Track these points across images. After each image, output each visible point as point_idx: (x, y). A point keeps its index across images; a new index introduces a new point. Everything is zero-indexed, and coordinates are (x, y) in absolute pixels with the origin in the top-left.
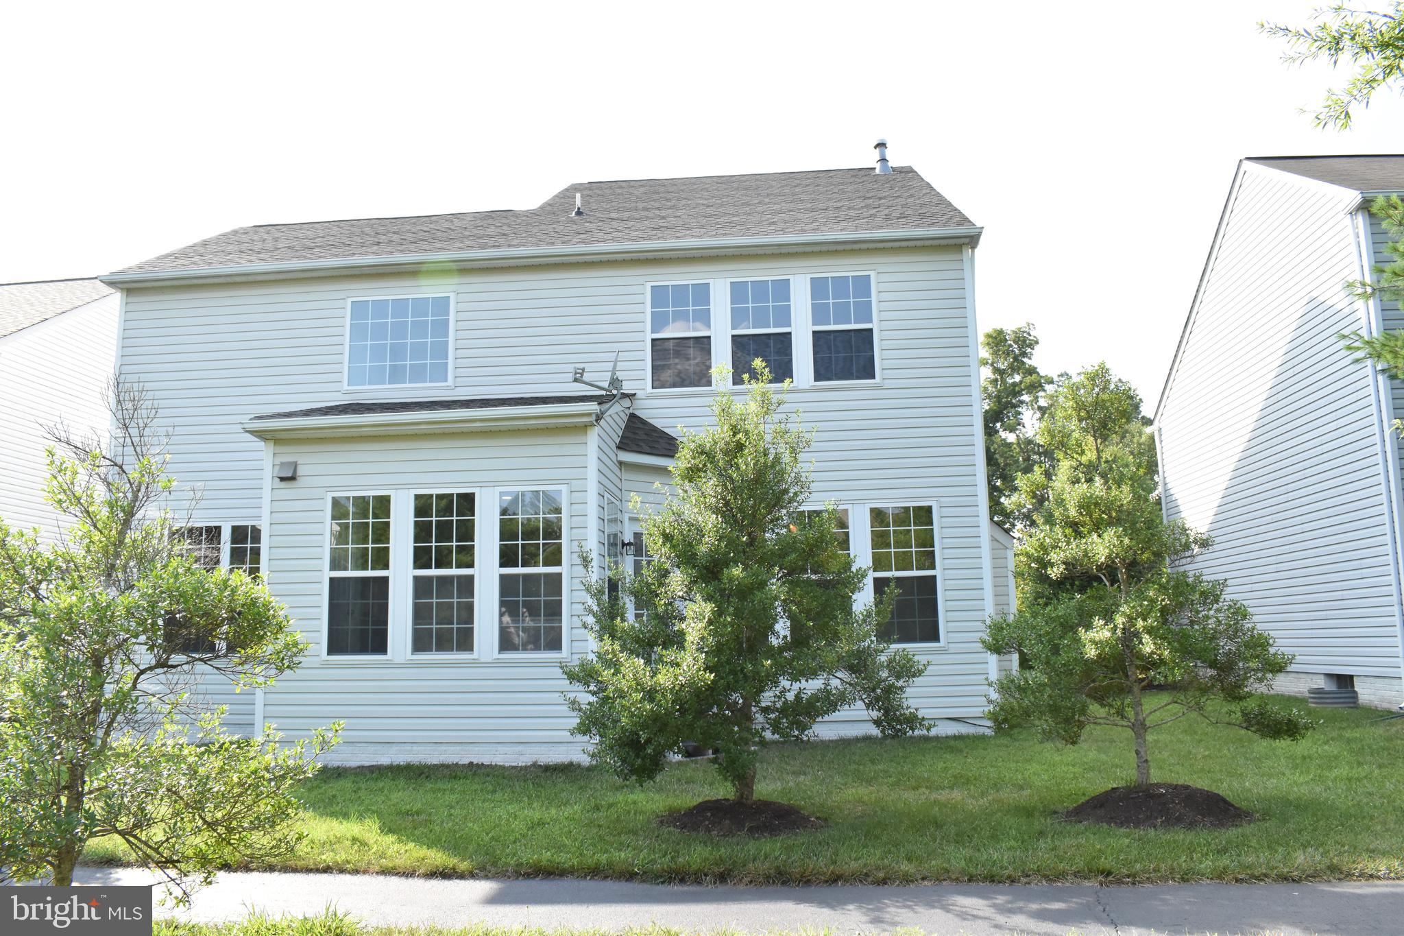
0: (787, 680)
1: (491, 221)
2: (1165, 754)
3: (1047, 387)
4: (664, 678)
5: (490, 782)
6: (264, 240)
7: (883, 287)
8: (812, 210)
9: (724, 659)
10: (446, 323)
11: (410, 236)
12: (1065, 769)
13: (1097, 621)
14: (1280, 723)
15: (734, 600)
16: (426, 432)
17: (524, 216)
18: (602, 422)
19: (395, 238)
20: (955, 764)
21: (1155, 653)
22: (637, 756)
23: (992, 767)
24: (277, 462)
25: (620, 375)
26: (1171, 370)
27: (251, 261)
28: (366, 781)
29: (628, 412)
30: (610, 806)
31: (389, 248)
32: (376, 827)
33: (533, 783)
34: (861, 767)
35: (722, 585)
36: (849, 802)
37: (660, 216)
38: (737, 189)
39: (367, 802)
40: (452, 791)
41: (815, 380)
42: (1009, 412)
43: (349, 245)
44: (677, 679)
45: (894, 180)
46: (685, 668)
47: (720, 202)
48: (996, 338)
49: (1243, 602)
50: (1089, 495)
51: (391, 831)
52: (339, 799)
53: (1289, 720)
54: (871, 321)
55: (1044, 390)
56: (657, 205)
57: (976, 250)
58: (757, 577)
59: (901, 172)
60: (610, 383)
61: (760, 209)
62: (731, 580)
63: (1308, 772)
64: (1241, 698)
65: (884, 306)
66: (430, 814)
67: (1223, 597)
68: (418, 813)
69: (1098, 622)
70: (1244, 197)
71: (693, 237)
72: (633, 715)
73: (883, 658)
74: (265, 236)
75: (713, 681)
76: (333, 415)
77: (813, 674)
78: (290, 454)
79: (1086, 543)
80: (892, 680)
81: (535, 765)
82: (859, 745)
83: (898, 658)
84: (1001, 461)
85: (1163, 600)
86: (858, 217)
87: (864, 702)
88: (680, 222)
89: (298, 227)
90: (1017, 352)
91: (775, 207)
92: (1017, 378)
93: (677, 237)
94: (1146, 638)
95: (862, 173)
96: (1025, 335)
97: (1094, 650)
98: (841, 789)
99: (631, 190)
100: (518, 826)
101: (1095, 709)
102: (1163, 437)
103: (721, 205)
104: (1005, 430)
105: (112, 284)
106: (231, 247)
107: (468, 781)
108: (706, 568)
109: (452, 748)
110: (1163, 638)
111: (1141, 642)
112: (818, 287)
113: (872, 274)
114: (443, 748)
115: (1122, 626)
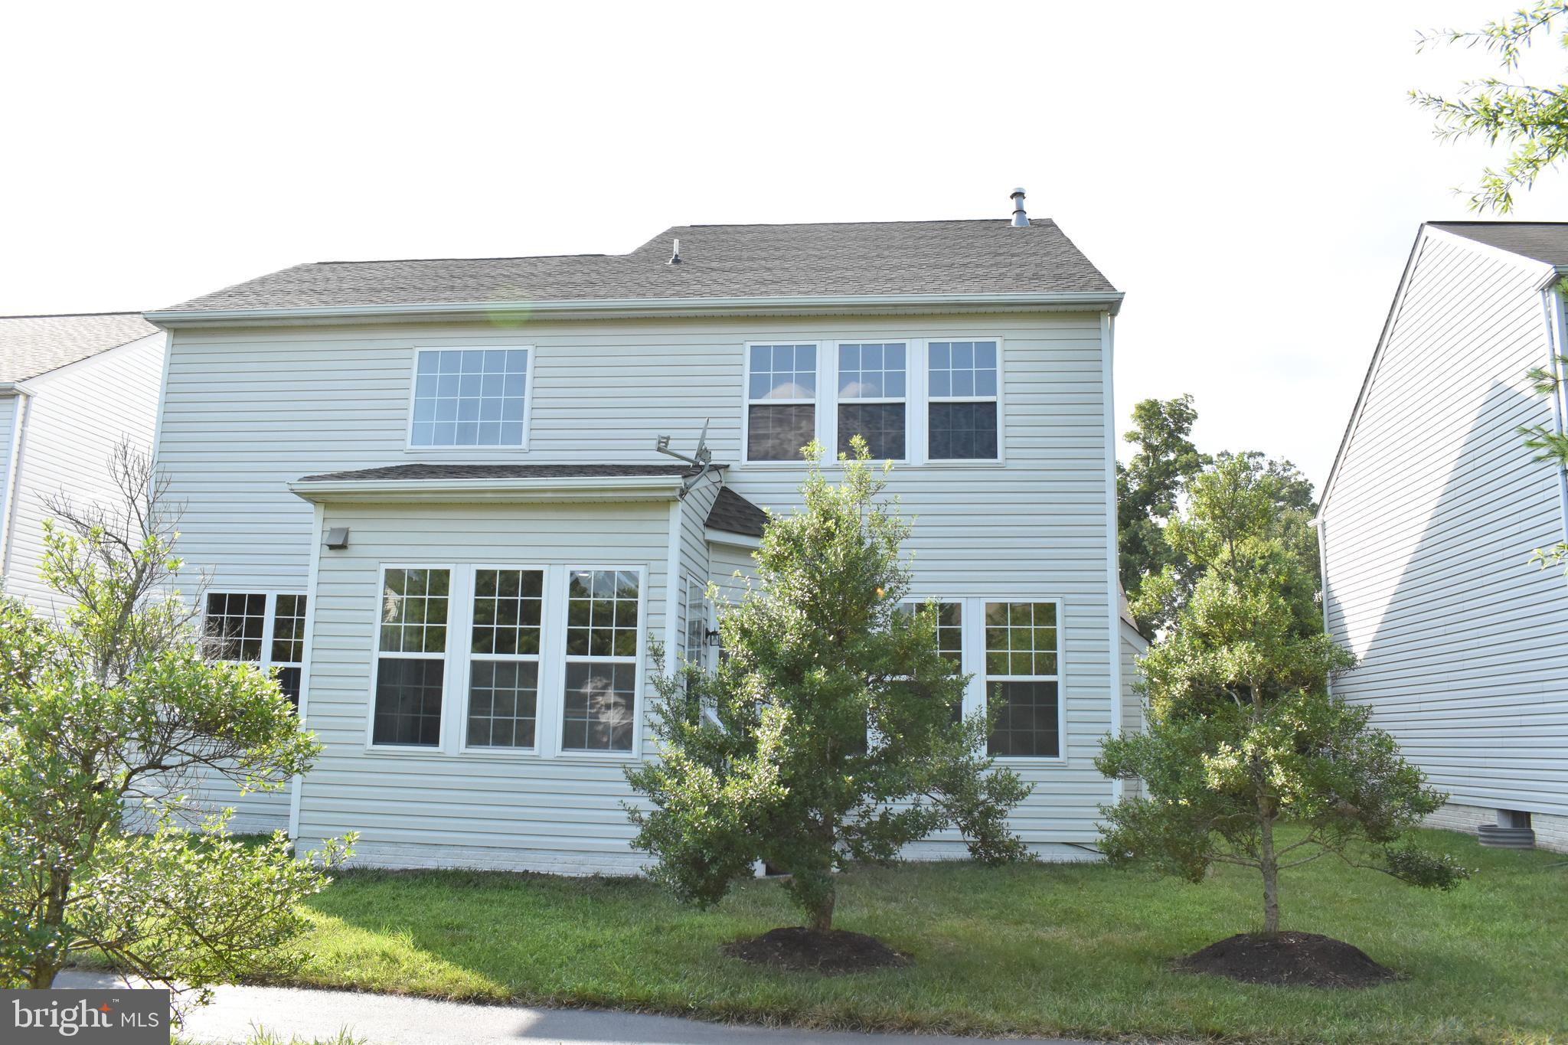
0: (872, 798)
1: (578, 267)
2: (1308, 895)
3: (1205, 467)
4: (733, 791)
5: (545, 894)
6: (328, 280)
7: (1010, 356)
8: (936, 266)
9: (802, 771)
10: (523, 378)
11: (487, 281)
12: (1190, 908)
13: (1222, 747)
14: (1429, 869)
15: (816, 706)
16: (491, 501)
17: (616, 262)
18: (688, 497)
19: (471, 282)
20: (1066, 897)
21: (1286, 786)
22: (701, 876)
23: (1108, 902)
24: (328, 528)
25: (708, 444)
26: (1338, 456)
27: (311, 303)
28: (408, 887)
29: (719, 486)
30: (673, 929)
31: (463, 294)
32: (409, 941)
33: (592, 898)
34: (961, 896)
35: (803, 690)
36: (942, 935)
37: (765, 268)
38: (855, 239)
39: (405, 911)
40: (501, 901)
41: (931, 457)
42: (1161, 494)
43: (420, 289)
44: (747, 793)
45: (1030, 234)
46: (757, 780)
47: (833, 253)
48: (1148, 410)
49: (1389, 732)
50: (1219, 603)
51: (426, 947)
52: (375, 907)
53: (1441, 867)
54: (995, 394)
55: (1202, 471)
56: (764, 254)
57: (1117, 319)
58: (842, 682)
59: (1039, 226)
60: (697, 455)
61: (877, 263)
62: (812, 683)
63: (1466, 924)
64: (1387, 839)
65: (1011, 377)
66: (472, 929)
67: (1367, 725)
68: (459, 927)
69: (1224, 748)
70: (1426, 265)
71: (799, 293)
72: (695, 831)
73: (984, 775)
74: (330, 275)
75: (787, 797)
76: (390, 478)
77: (902, 792)
78: (341, 520)
79: (1215, 658)
80: (992, 802)
81: (596, 877)
82: (963, 869)
83: (999, 777)
84: (1150, 548)
85: (1300, 725)
86: (986, 277)
87: (960, 825)
88: (787, 275)
89: (367, 266)
90: (1172, 426)
91: (895, 262)
92: (1172, 456)
93: (782, 293)
94: (1277, 769)
95: (996, 225)
96: (1182, 407)
97: (1217, 780)
98: (934, 920)
99: (737, 236)
100: (568, 948)
101: (1220, 843)
102: (1327, 532)
103: (835, 258)
104: (1155, 514)
105: (157, 323)
106: (290, 286)
107: (520, 893)
108: (786, 669)
109: (505, 854)
110: (1296, 770)
111: (1271, 773)
112: (937, 353)
113: (998, 341)
114: (495, 853)
115: (1250, 754)
